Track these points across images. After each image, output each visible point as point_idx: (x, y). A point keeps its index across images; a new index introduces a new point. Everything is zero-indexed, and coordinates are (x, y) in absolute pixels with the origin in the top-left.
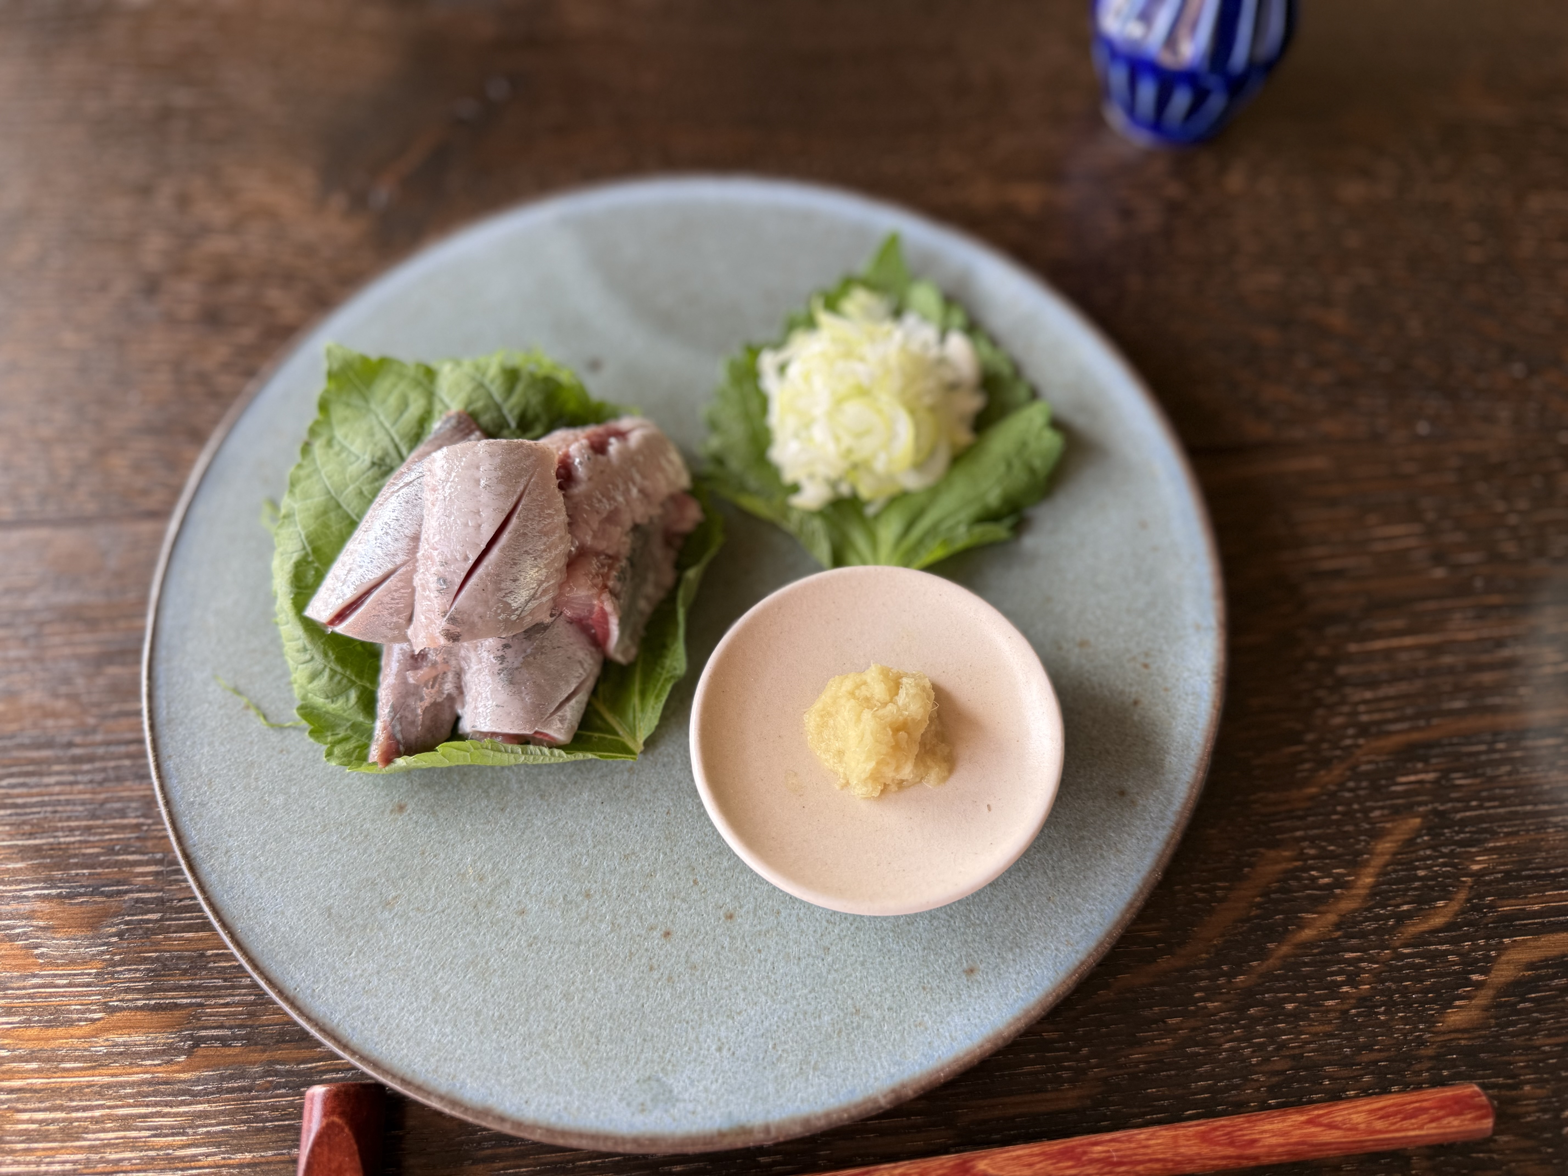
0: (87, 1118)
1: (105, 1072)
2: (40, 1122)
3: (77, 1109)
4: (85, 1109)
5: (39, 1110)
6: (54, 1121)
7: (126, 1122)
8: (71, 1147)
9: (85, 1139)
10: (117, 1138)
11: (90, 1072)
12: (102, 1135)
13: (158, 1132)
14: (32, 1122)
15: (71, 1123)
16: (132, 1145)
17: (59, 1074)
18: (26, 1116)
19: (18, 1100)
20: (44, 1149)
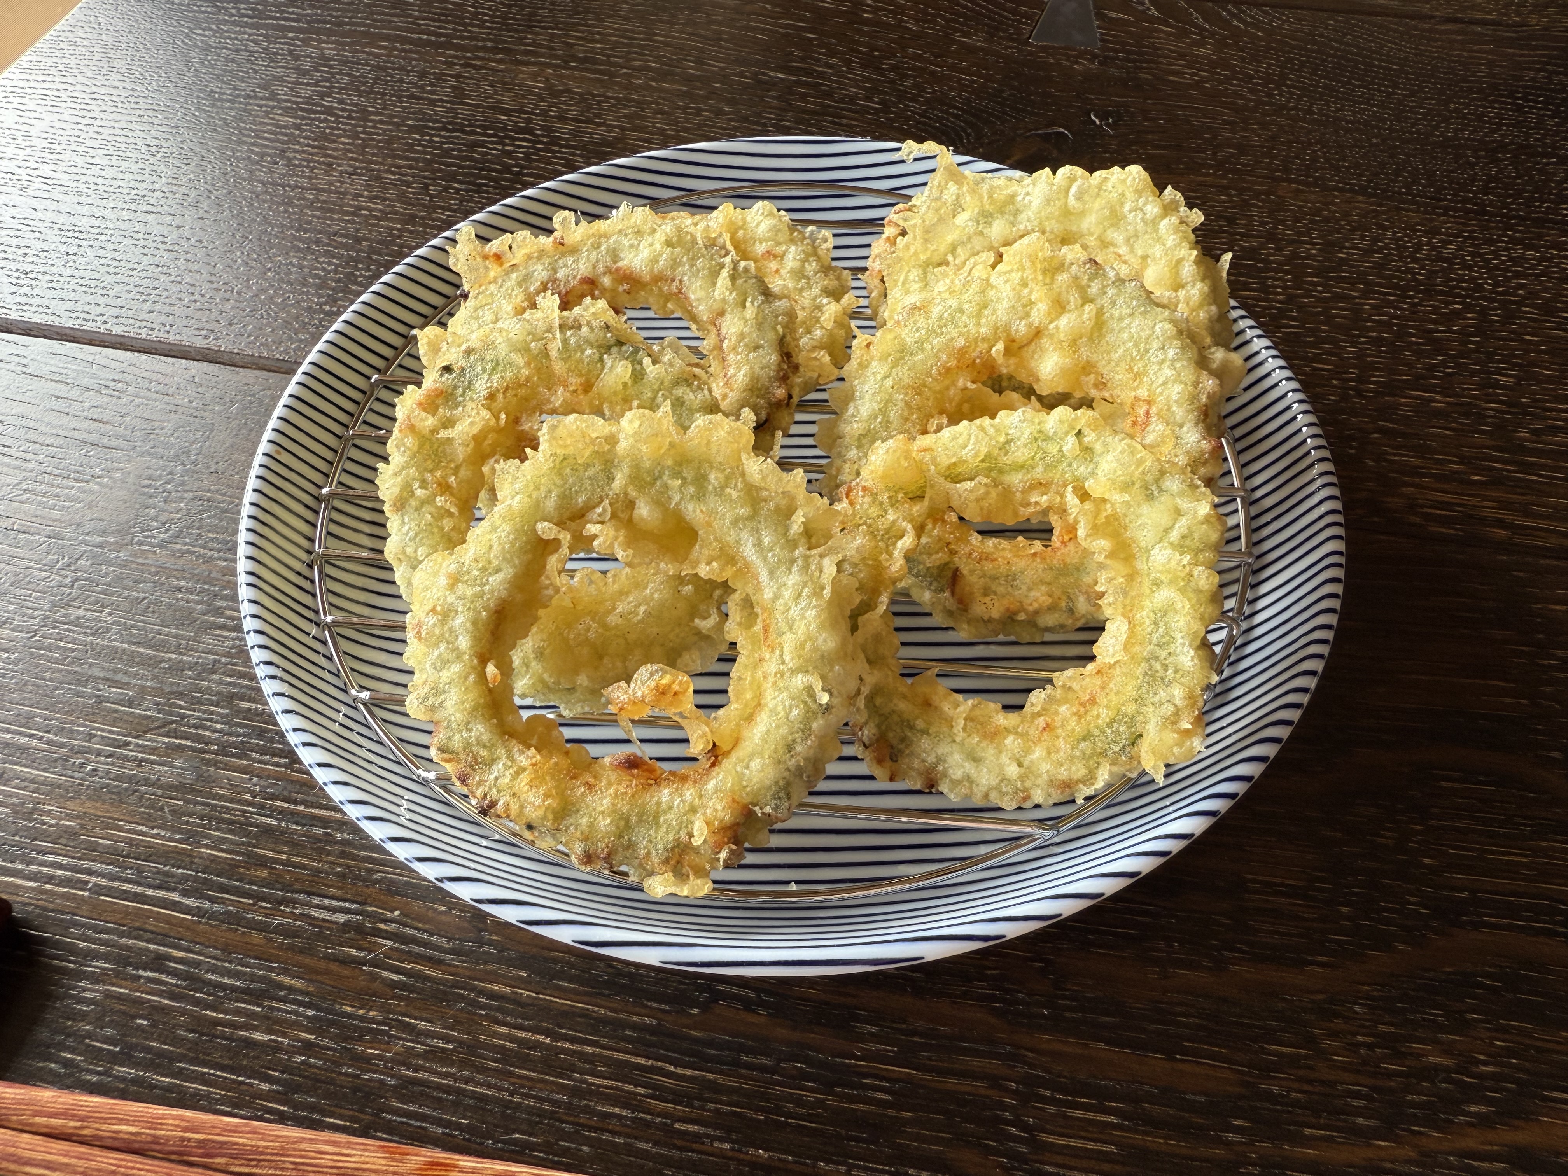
0: (574, 1052)
1: (603, 1003)
2: (520, 1042)
3: (565, 1038)
4: (573, 1040)
5: (521, 1028)
6: (537, 1046)
7: (621, 1072)
8: (553, 1082)
9: (570, 1078)
10: (607, 1087)
11: (585, 999)
12: (590, 1079)
13: (660, 1093)
14: (512, 1039)
15: (557, 1054)
16: (626, 1100)
17: (549, 992)
18: (505, 1030)
19: (499, 1009)
20: (519, 1077)
